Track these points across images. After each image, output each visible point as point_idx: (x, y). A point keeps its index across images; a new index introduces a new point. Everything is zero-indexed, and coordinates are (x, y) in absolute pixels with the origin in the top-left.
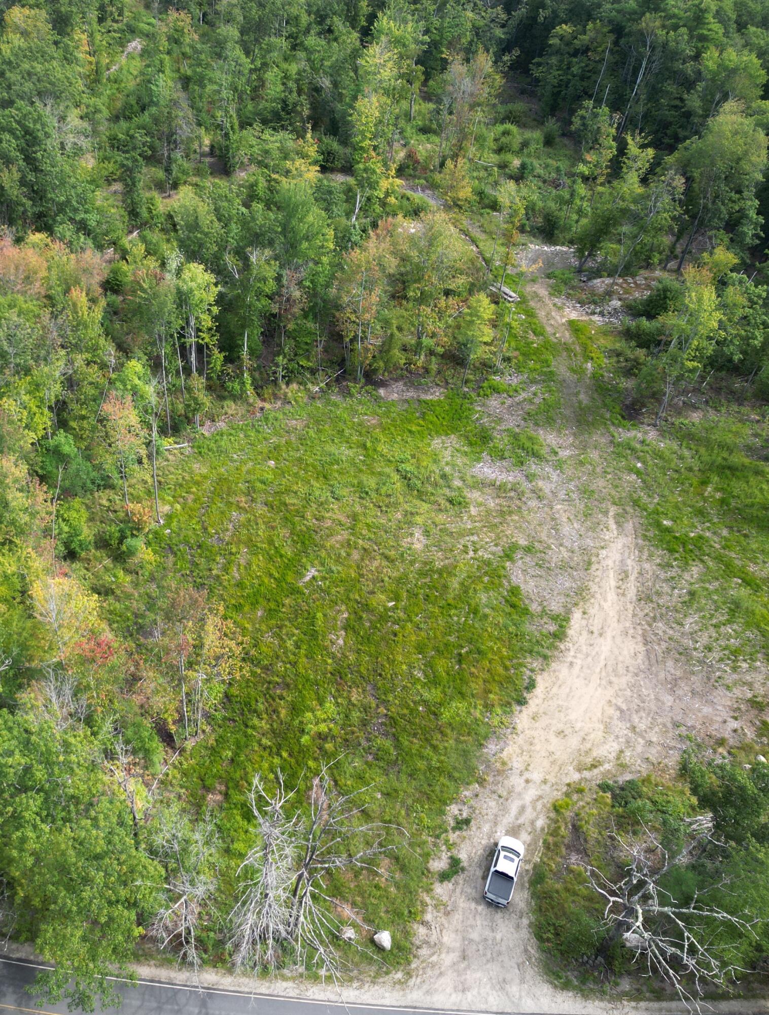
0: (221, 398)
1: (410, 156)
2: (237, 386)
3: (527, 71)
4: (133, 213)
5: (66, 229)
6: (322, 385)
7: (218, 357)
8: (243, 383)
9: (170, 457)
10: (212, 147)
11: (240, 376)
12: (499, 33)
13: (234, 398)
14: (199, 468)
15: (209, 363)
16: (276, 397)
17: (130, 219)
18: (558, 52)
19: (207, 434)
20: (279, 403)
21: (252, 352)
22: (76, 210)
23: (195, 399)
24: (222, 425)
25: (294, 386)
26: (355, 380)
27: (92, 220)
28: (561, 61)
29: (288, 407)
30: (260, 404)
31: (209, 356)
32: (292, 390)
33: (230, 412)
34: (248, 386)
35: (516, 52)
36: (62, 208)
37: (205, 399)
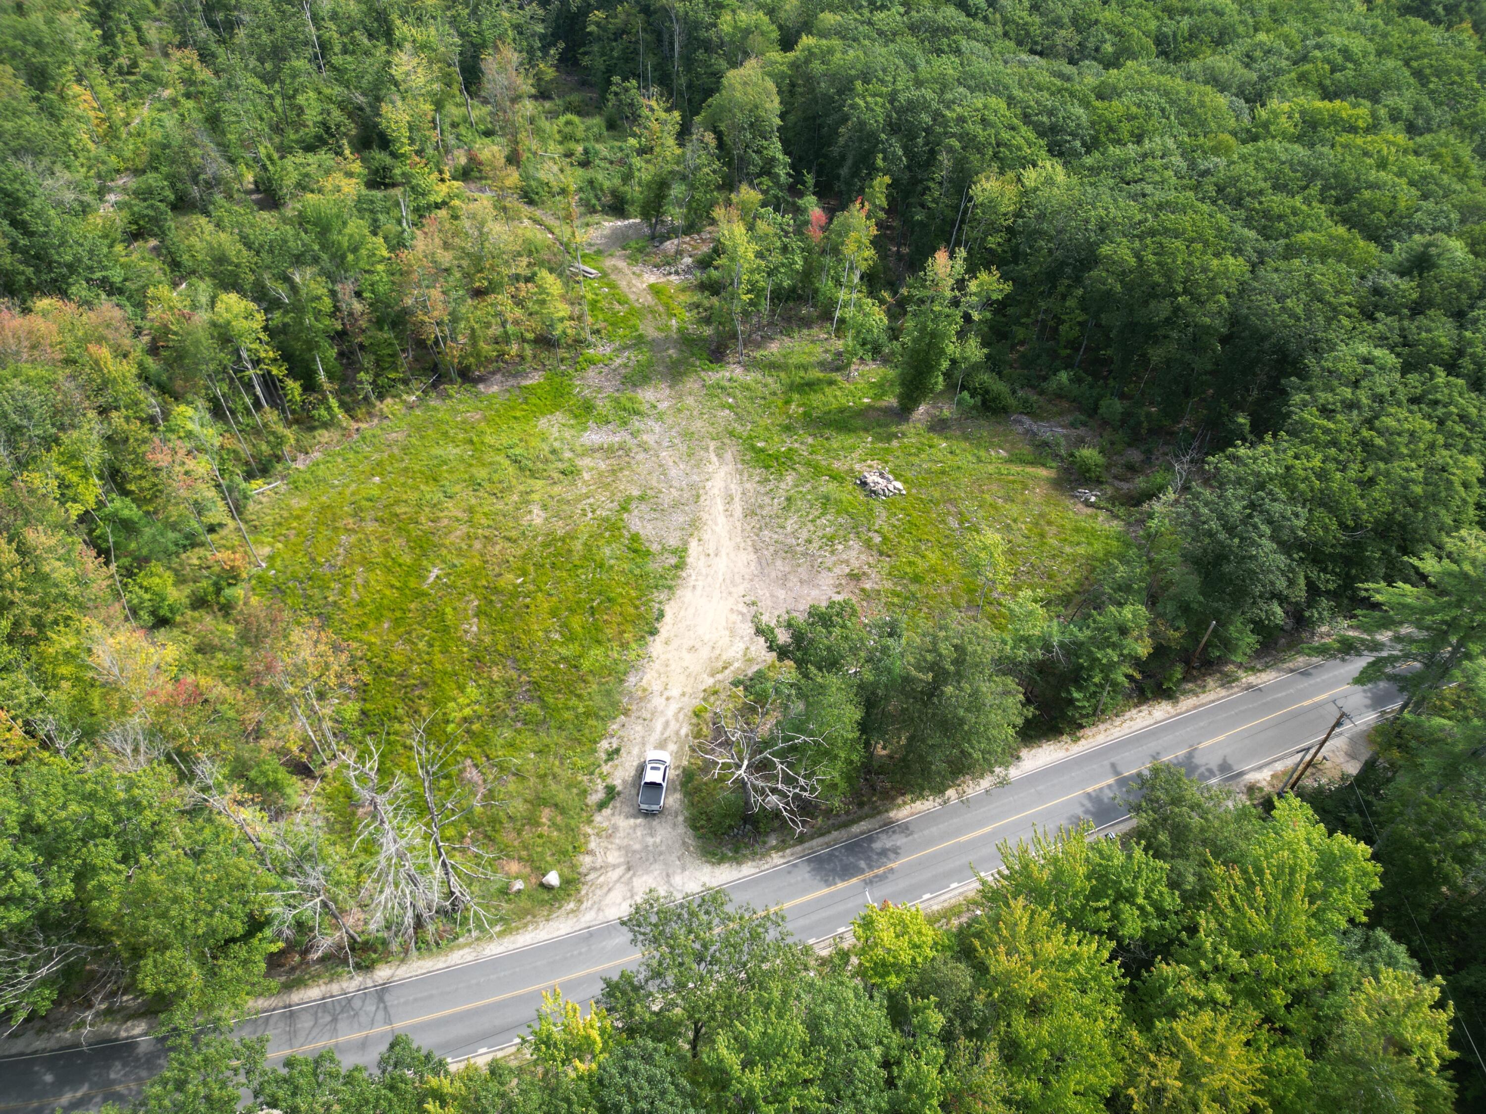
0: (312, 429)
1: (472, 159)
2: (323, 412)
3: (576, 63)
4: (175, 265)
5: (79, 289)
6: (418, 393)
7: (294, 387)
8: (329, 409)
9: (264, 500)
10: (256, 183)
11: (324, 400)
12: (540, 29)
13: (325, 425)
14: (298, 503)
15: (286, 395)
16: (370, 414)
17: (172, 271)
18: (599, 39)
19: (301, 467)
20: (376, 421)
21: (331, 377)
22: (91, 269)
23: (274, 433)
24: (317, 455)
25: (389, 401)
26: (452, 382)
27: (116, 276)
28: (603, 47)
29: (386, 422)
30: (354, 425)
31: (283, 388)
32: (388, 405)
33: (324, 440)
34: (336, 410)
35: (562, 45)
36: (72, 268)
37: (290, 434)
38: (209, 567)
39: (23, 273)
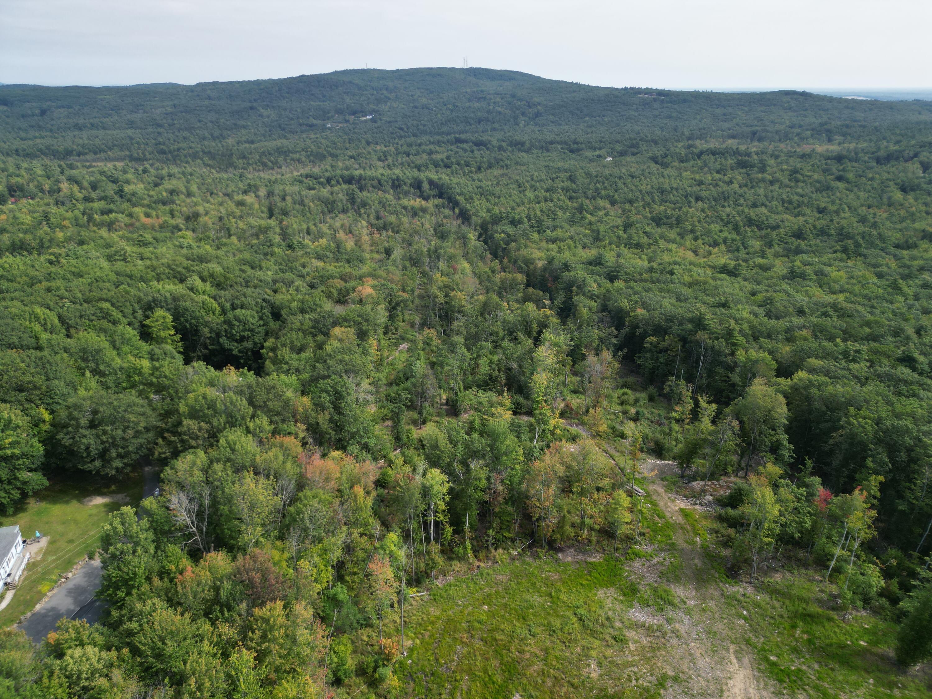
0: (450, 559)
1: (567, 406)
2: (461, 551)
3: (633, 361)
4: (398, 438)
5: (354, 448)
6: (519, 550)
7: (449, 530)
8: (465, 549)
9: (414, 603)
10: (447, 400)
11: (463, 543)
12: (614, 341)
13: (459, 559)
14: (434, 611)
15: (442, 534)
16: (488, 558)
17: (396, 442)
18: (650, 351)
19: (440, 585)
20: (490, 563)
21: (471, 526)
22: (362, 437)
23: (433, 560)
24: (450, 579)
25: (500, 551)
26: (542, 547)
27: (372, 442)
28: (653, 356)
29: (496, 565)
30: (477, 563)
31: (443, 529)
32: (499, 553)
33: (456, 569)
34: (469, 551)
35: (625, 351)
36: (353, 435)
37: (440, 560)
38: (372, 645)
39: (330, 434)
